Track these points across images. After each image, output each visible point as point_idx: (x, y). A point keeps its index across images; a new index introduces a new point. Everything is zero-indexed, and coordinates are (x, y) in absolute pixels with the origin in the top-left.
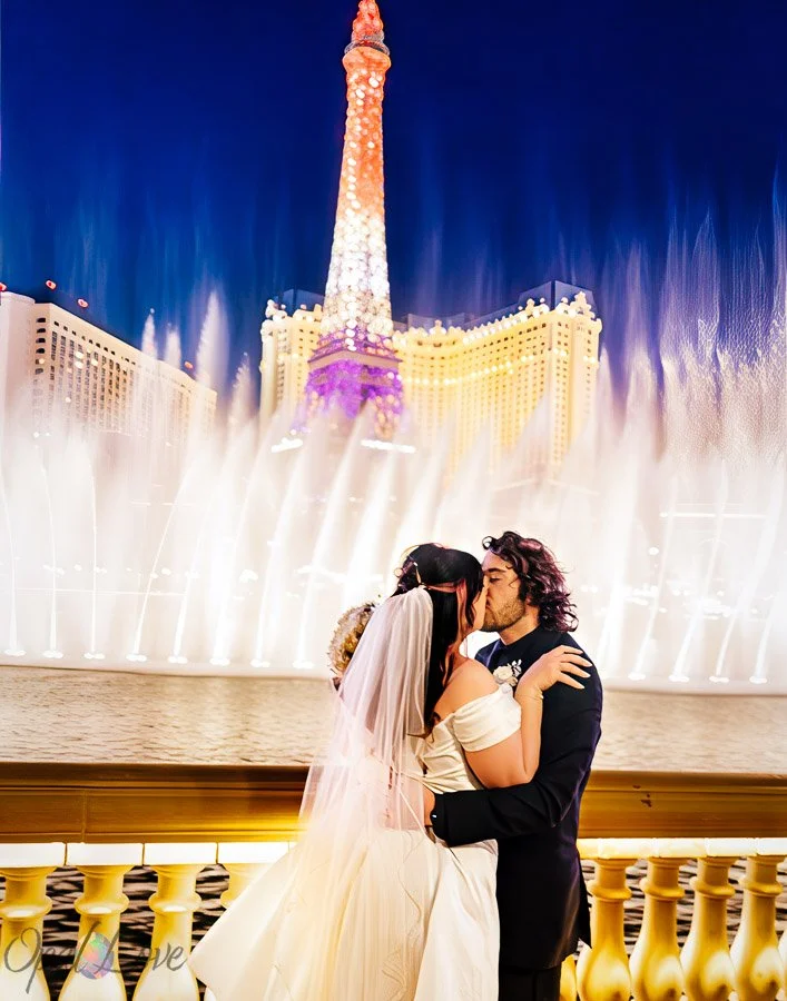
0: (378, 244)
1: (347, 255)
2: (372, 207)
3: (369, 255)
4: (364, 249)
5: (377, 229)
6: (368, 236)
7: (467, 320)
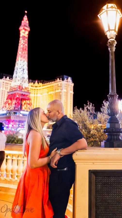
0: (26, 67)
1: (19, 69)
2: (25, 59)
3: (24, 69)
4: (23, 68)
5: (26, 64)
6: (24, 65)
7: (43, 81)
